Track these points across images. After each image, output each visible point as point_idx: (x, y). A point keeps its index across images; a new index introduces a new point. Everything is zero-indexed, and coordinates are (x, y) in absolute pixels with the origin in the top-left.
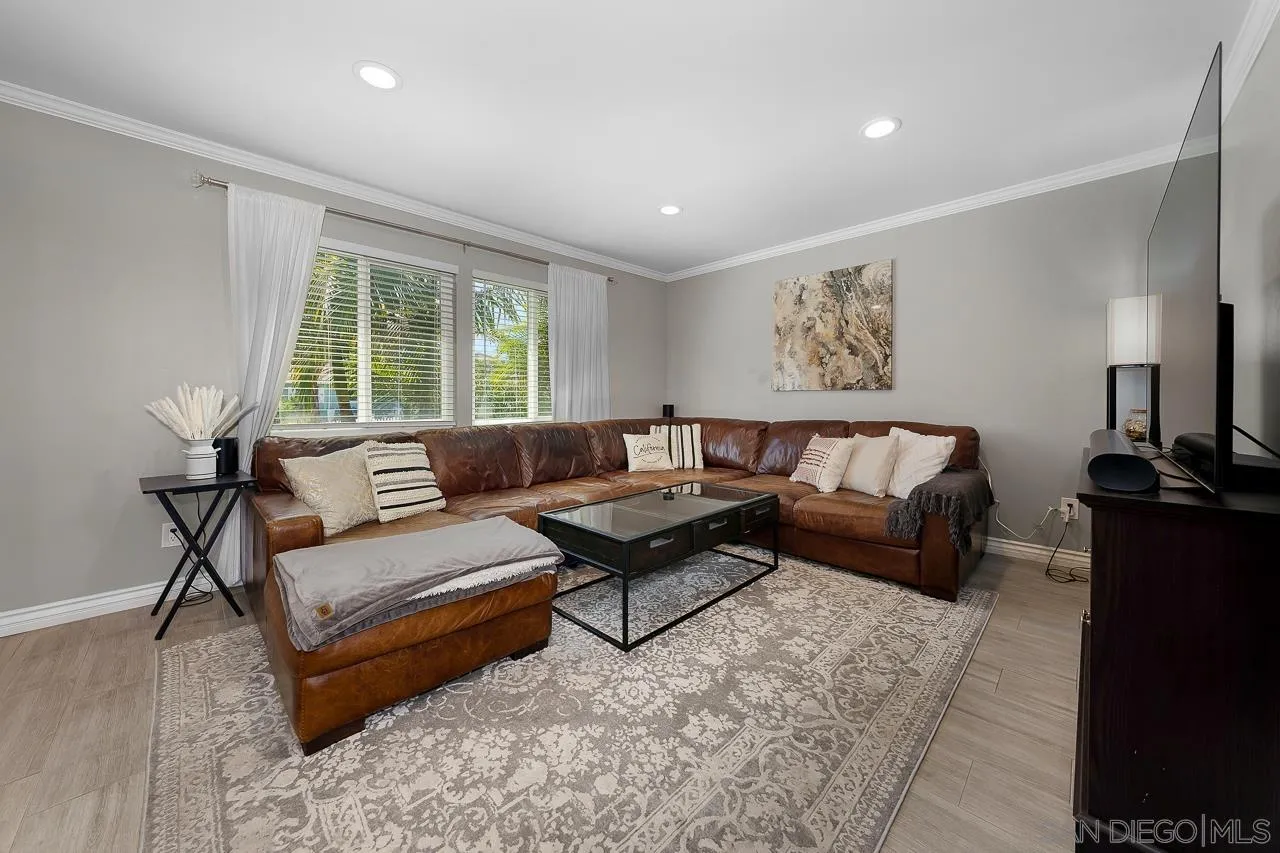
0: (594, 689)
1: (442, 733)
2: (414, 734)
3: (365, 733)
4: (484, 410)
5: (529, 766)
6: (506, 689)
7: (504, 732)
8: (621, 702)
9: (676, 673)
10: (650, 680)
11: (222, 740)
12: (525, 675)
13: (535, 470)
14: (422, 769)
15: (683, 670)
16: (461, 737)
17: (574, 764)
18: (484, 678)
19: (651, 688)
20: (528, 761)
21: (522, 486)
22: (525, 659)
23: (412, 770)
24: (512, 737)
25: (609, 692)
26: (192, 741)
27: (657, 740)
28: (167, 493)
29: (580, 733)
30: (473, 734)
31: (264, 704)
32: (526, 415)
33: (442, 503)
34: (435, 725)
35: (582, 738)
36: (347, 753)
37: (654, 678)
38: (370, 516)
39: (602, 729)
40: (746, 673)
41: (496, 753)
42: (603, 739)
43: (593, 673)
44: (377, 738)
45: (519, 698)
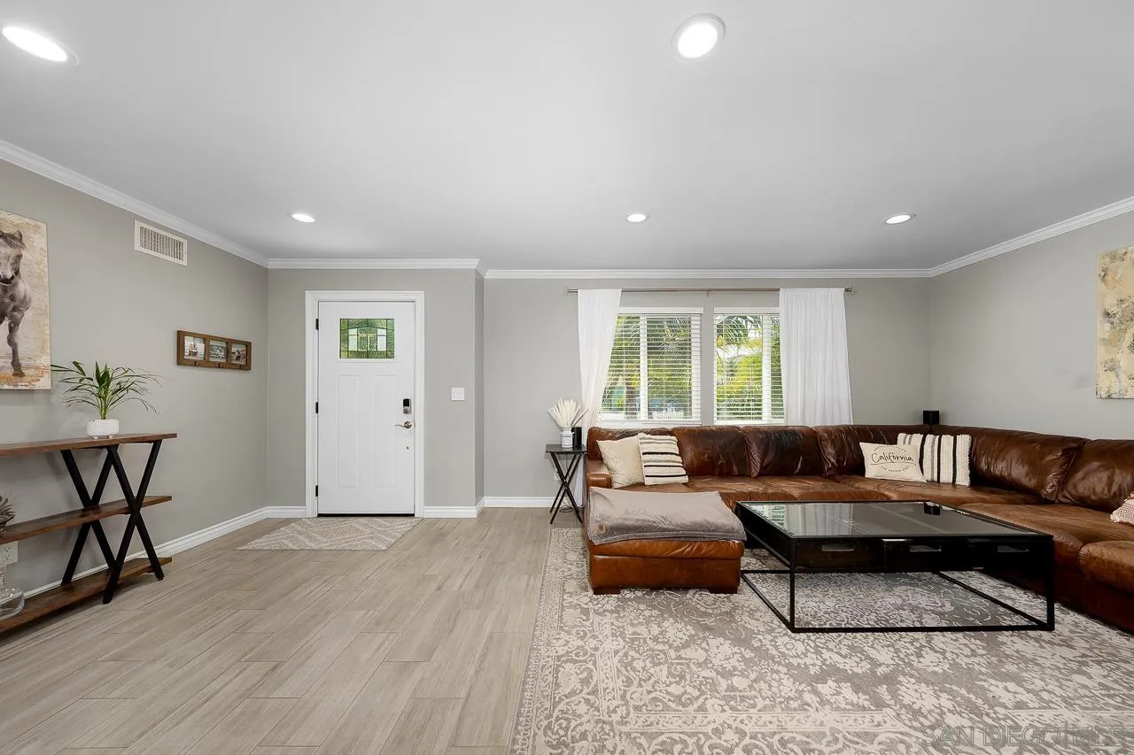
0: (759, 631)
1: (655, 612)
2: (642, 607)
3: (620, 596)
4: (725, 413)
5: (696, 650)
6: (699, 606)
7: (689, 627)
8: (776, 647)
9: (835, 650)
10: (808, 644)
11: (566, 574)
12: (715, 604)
13: (761, 465)
14: (641, 624)
15: (844, 651)
16: (664, 619)
17: (723, 662)
18: (688, 595)
19: (806, 649)
20: (697, 647)
21: (750, 476)
22: (718, 595)
23: (636, 622)
24: (693, 632)
25: (770, 638)
26: (557, 570)
27: (791, 679)
28: (555, 454)
29: (736, 649)
30: (671, 620)
31: (583, 566)
32: (760, 418)
33: (686, 479)
34: (654, 607)
35: (736, 653)
36: (611, 601)
37: (813, 645)
38: (640, 480)
39: (753, 655)
40: (913, 680)
41: (680, 635)
42: (751, 659)
43: (763, 622)
44: (624, 600)
45: (706, 614)
